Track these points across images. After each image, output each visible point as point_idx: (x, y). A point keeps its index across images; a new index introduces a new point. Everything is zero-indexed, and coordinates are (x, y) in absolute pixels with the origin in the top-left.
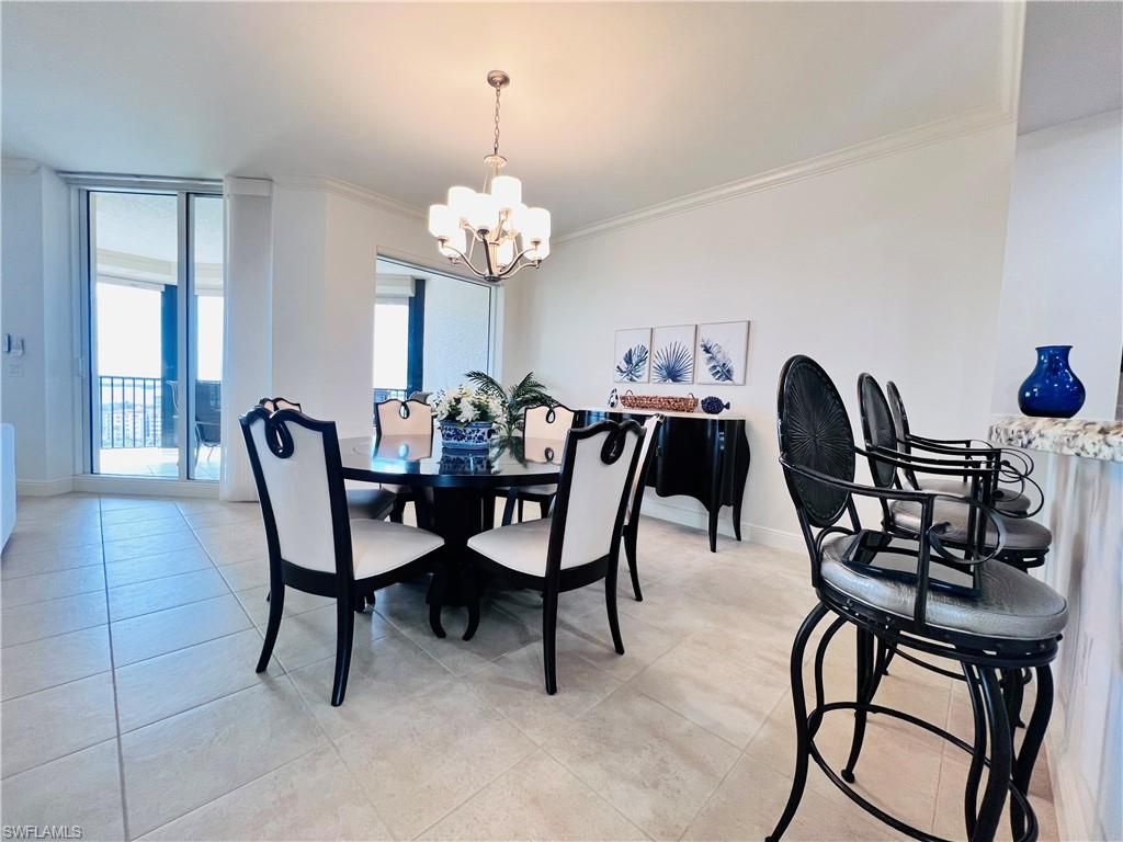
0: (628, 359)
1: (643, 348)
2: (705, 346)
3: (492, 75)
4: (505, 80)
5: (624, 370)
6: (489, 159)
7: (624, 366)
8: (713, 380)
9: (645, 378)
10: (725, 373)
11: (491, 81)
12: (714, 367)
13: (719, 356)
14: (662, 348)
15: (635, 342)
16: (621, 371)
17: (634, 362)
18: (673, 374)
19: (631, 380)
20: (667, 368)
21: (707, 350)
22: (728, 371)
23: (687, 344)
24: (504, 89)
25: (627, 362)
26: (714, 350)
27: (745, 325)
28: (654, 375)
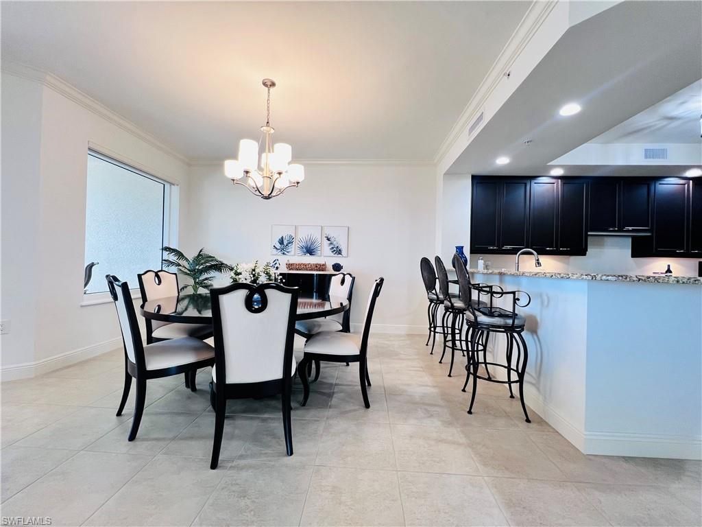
0: (281, 242)
1: (291, 236)
2: (327, 237)
3: (266, 81)
4: (273, 84)
5: (278, 248)
6: (265, 128)
7: (278, 246)
8: (332, 254)
9: (292, 253)
10: (339, 252)
11: (265, 84)
12: (333, 248)
13: (335, 243)
14: (302, 236)
15: (285, 233)
16: (277, 249)
17: (285, 244)
18: (310, 251)
19: (284, 254)
20: (306, 248)
21: (328, 239)
22: (340, 250)
23: (316, 236)
24: (272, 89)
25: (280, 244)
26: (332, 240)
27: (347, 229)
28: (299, 251)
